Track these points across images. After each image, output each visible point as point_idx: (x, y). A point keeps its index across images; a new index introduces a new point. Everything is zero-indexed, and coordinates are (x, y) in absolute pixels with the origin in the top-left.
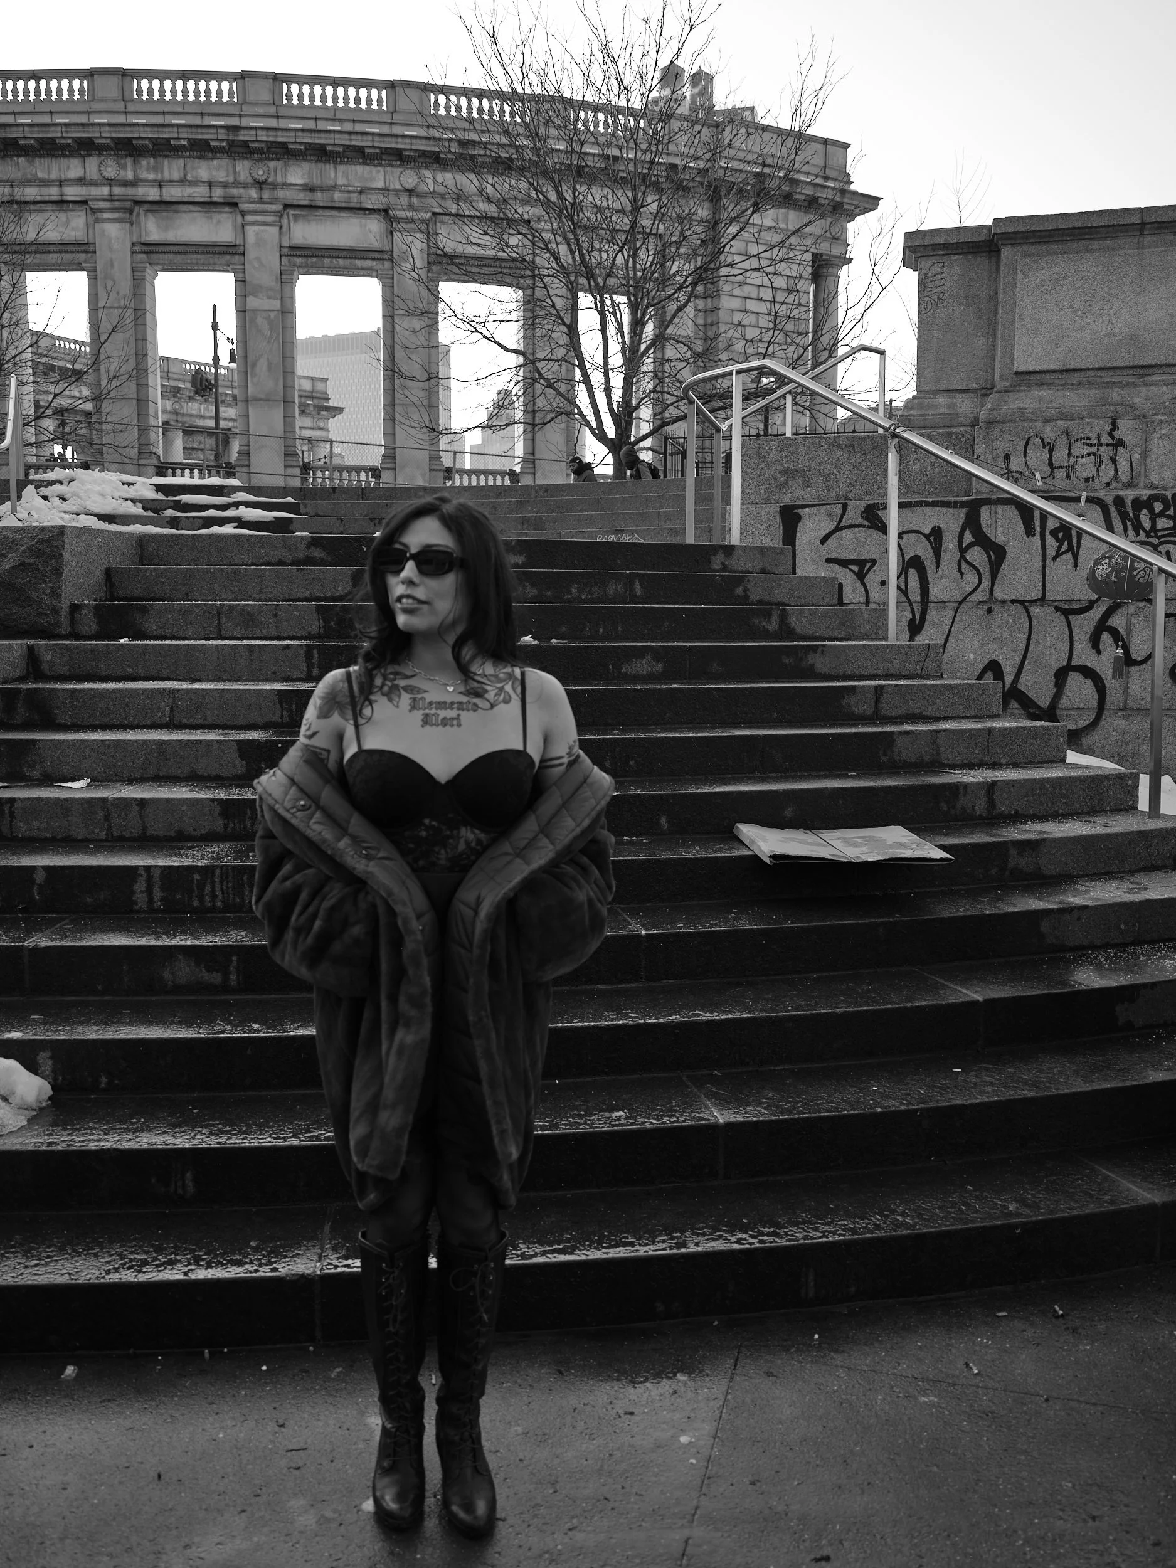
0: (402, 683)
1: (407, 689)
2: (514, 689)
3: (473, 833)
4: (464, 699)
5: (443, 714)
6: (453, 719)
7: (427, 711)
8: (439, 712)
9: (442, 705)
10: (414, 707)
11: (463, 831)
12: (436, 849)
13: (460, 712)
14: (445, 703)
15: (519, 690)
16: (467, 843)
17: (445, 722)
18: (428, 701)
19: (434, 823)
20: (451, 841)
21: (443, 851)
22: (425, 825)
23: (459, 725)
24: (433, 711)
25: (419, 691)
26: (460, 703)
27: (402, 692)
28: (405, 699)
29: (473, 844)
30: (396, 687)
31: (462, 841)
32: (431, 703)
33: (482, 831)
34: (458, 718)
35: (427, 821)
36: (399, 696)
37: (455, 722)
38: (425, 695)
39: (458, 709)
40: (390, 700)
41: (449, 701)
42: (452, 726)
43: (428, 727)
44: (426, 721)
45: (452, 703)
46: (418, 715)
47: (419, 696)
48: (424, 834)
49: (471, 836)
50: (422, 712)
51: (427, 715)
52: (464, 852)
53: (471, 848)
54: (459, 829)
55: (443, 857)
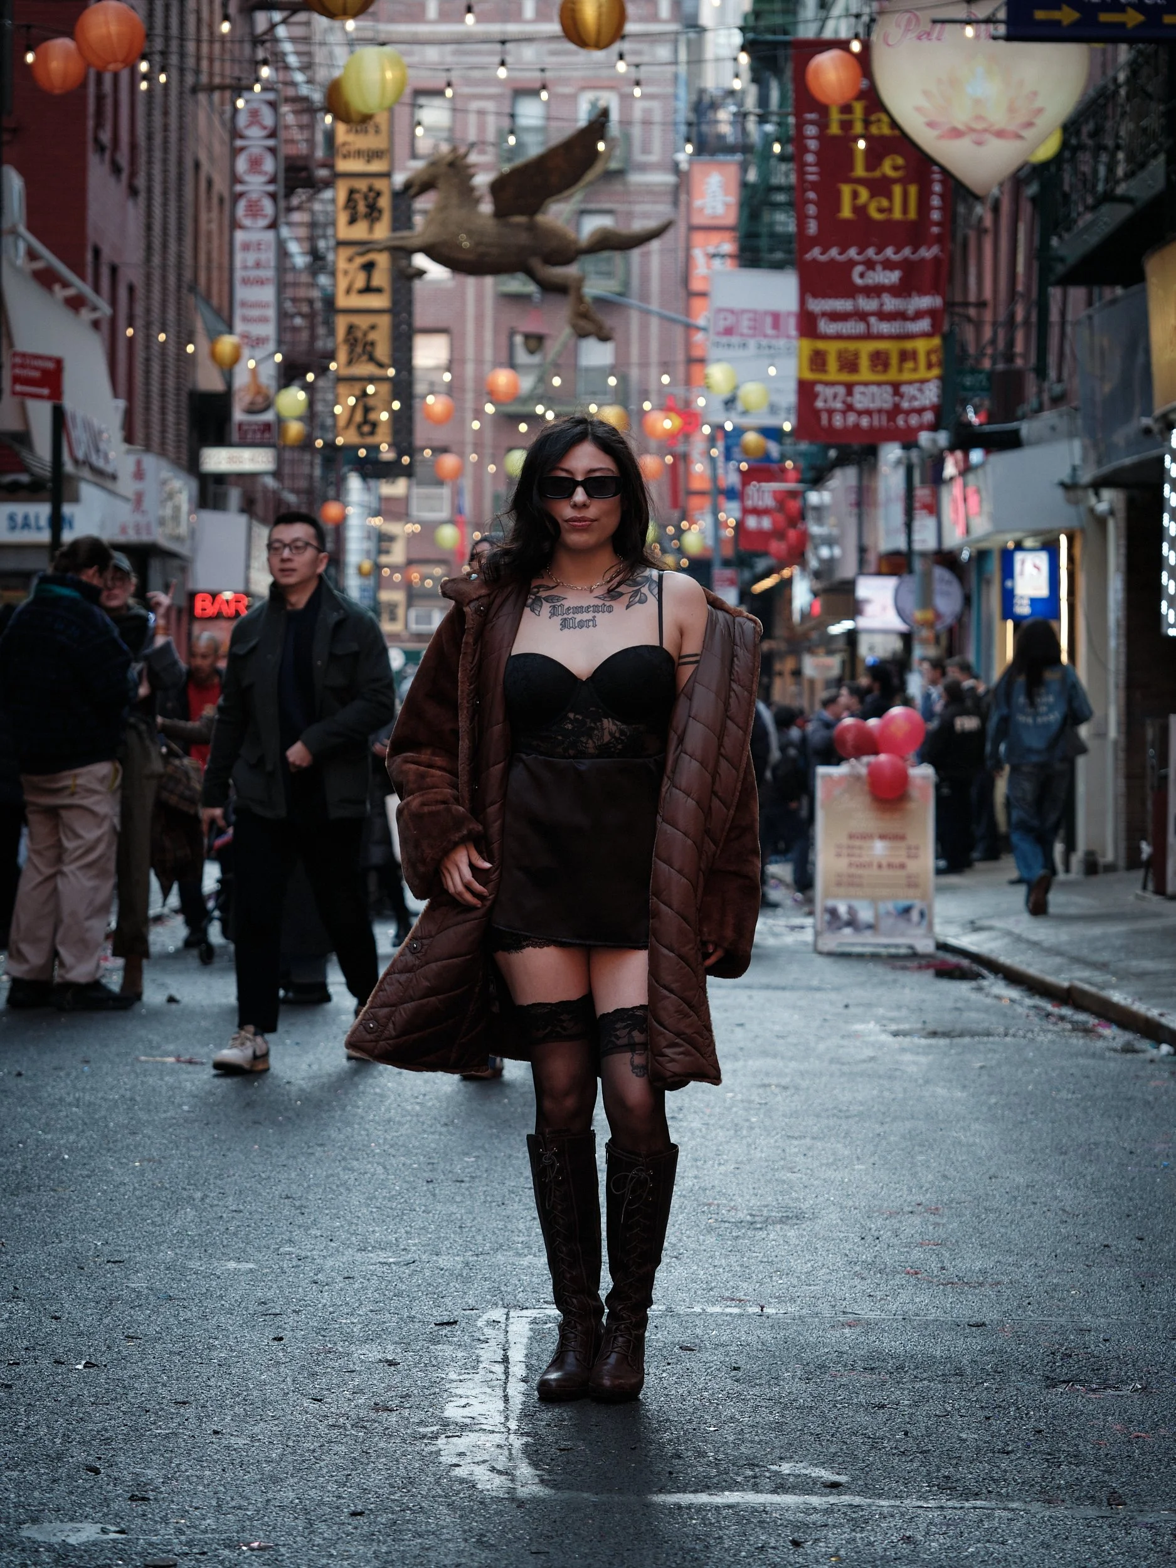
0: (543, 594)
1: (547, 599)
2: (651, 591)
3: (615, 724)
4: (599, 602)
5: (579, 617)
6: (589, 621)
7: (565, 616)
8: (576, 616)
9: (579, 610)
10: (553, 614)
11: (605, 721)
12: (584, 740)
13: (596, 614)
14: (582, 607)
15: (656, 591)
16: (611, 733)
17: (582, 625)
18: (566, 607)
19: (578, 717)
20: (596, 731)
21: (590, 741)
22: (570, 718)
23: (595, 626)
24: (570, 616)
25: (559, 599)
26: (597, 606)
27: (544, 602)
28: (546, 608)
29: (617, 735)
30: (540, 598)
31: (606, 733)
32: (568, 609)
33: (623, 722)
34: (594, 619)
35: (571, 715)
36: (541, 606)
37: (591, 624)
38: (564, 602)
39: (594, 612)
40: (535, 610)
41: (586, 605)
42: (588, 627)
43: (566, 630)
44: (564, 625)
45: (588, 607)
46: (557, 620)
47: (559, 604)
48: (570, 726)
49: (614, 728)
50: (560, 617)
51: (565, 620)
52: (609, 743)
53: (617, 739)
54: (601, 721)
55: (591, 746)
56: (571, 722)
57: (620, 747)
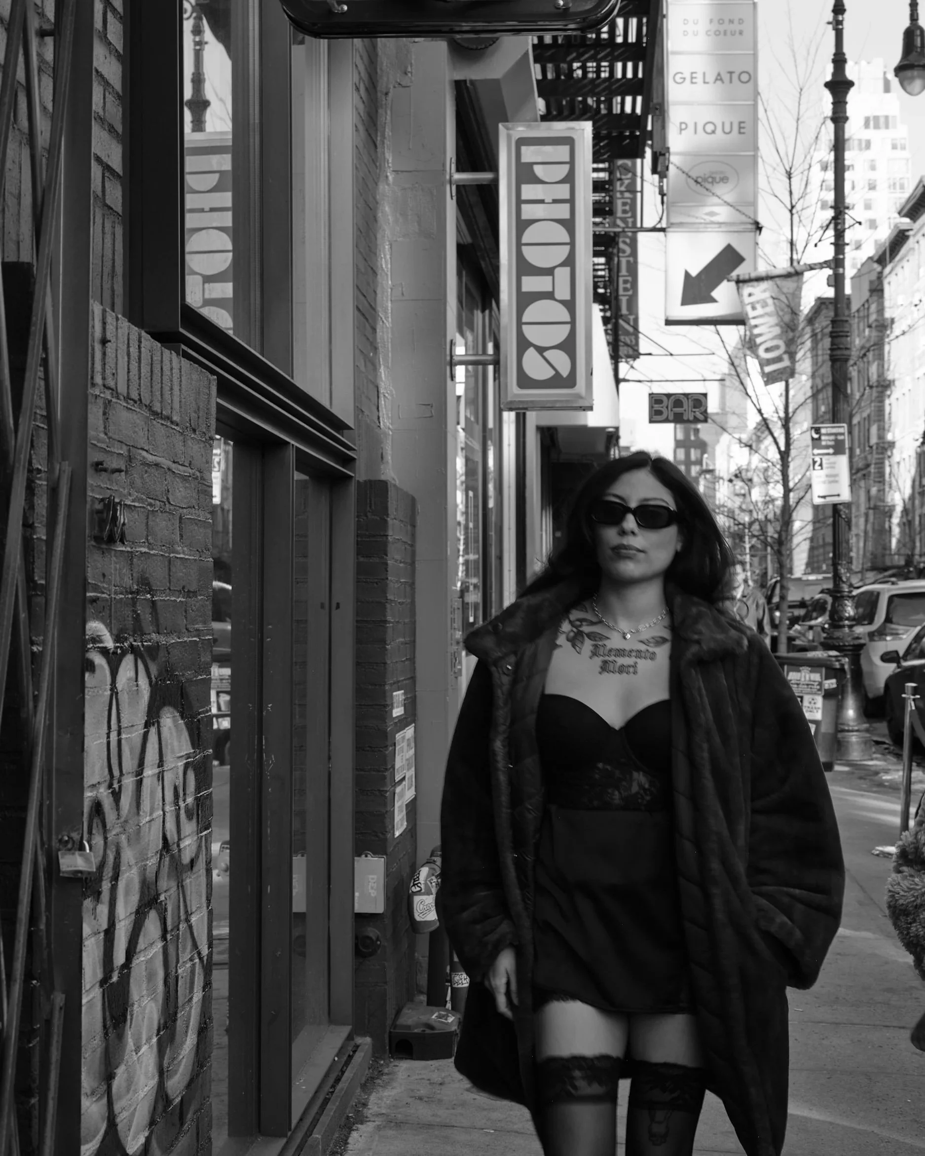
0: (587, 629)
1: (590, 636)
4: (643, 647)
5: (621, 661)
6: (629, 666)
7: (607, 658)
8: (617, 659)
9: (621, 653)
10: (594, 654)
11: (635, 775)
12: (610, 791)
13: (638, 660)
14: (624, 650)
16: (641, 786)
17: (622, 669)
18: (608, 648)
19: (609, 768)
20: (624, 783)
21: (616, 793)
22: (598, 769)
23: (635, 673)
24: (612, 658)
25: (601, 638)
26: (639, 651)
27: (586, 638)
28: (588, 645)
29: (646, 787)
30: (582, 633)
31: (635, 785)
32: (610, 650)
34: (635, 666)
35: (600, 765)
36: (582, 643)
37: (631, 670)
38: (606, 642)
39: (636, 657)
40: (574, 646)
41: (628, 648)
42: (628, 673)
43: (605, 674)
44: (605, 667)
45: (631, 651)
46: (598, 661)
47: (600, 643)
48: (597, 777)
49: (643, 781)
50: (601, 658)
51: (605, 662)
52: (637, 793)
53: (645, 789)
54: (630, 773)
55: (616, 797)
57: (648, 798)
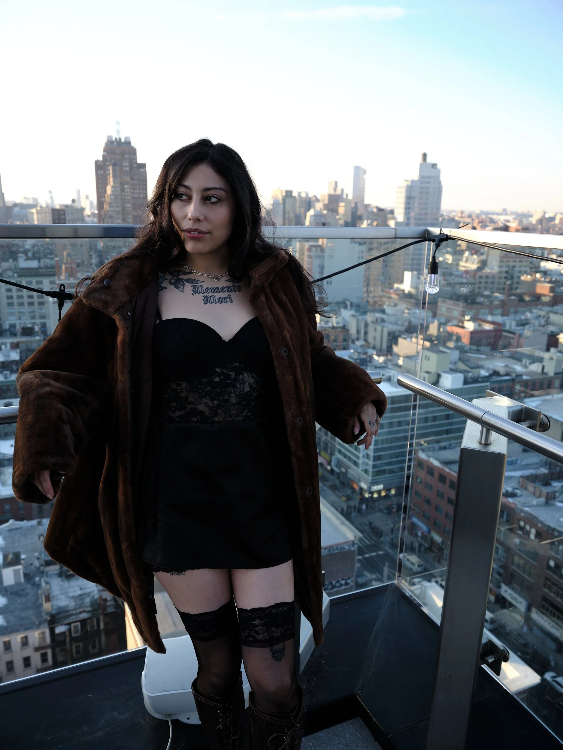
0: (184, 277)
1: (188, 281)
3: (253, 377)
4: (231, 284)
5: (217, 295)
6: (226, 298)
7: (206, 294)
8: (214, 294)
9: (216, 290)
11: (245, 375)
12: (228, 390)
13: (230, 293)
14: (218, 288)
16: (251, 386)
17: (221, 300)
18: (205, 287)
19: (225, 371)
20: (237, 384)
21: (233, 391)
22: (217, 372)
23: (231, 301)
24: (210, 294)
25: (197, 282)
26: (229, 288)
27: (186, 283)
28: (188, 287)
30: (181, 279)
31: (247, 385)
32: (207, 289)
34: (229, 297)
36: (184, 285)
37: (228, 300)
38: (202, 284)
39: (228, 292)
40: (177, 287)
41: (220, 287)
42: (226, 302)
43: (209, 304)
45: (223, 288)
46: (200, 297)
47: (199, 285)
48: (217, 379)
50: (202, 295)
51: (206, 297)
54: (242, 374)
55: (233, 395)
56: (219, 375)
